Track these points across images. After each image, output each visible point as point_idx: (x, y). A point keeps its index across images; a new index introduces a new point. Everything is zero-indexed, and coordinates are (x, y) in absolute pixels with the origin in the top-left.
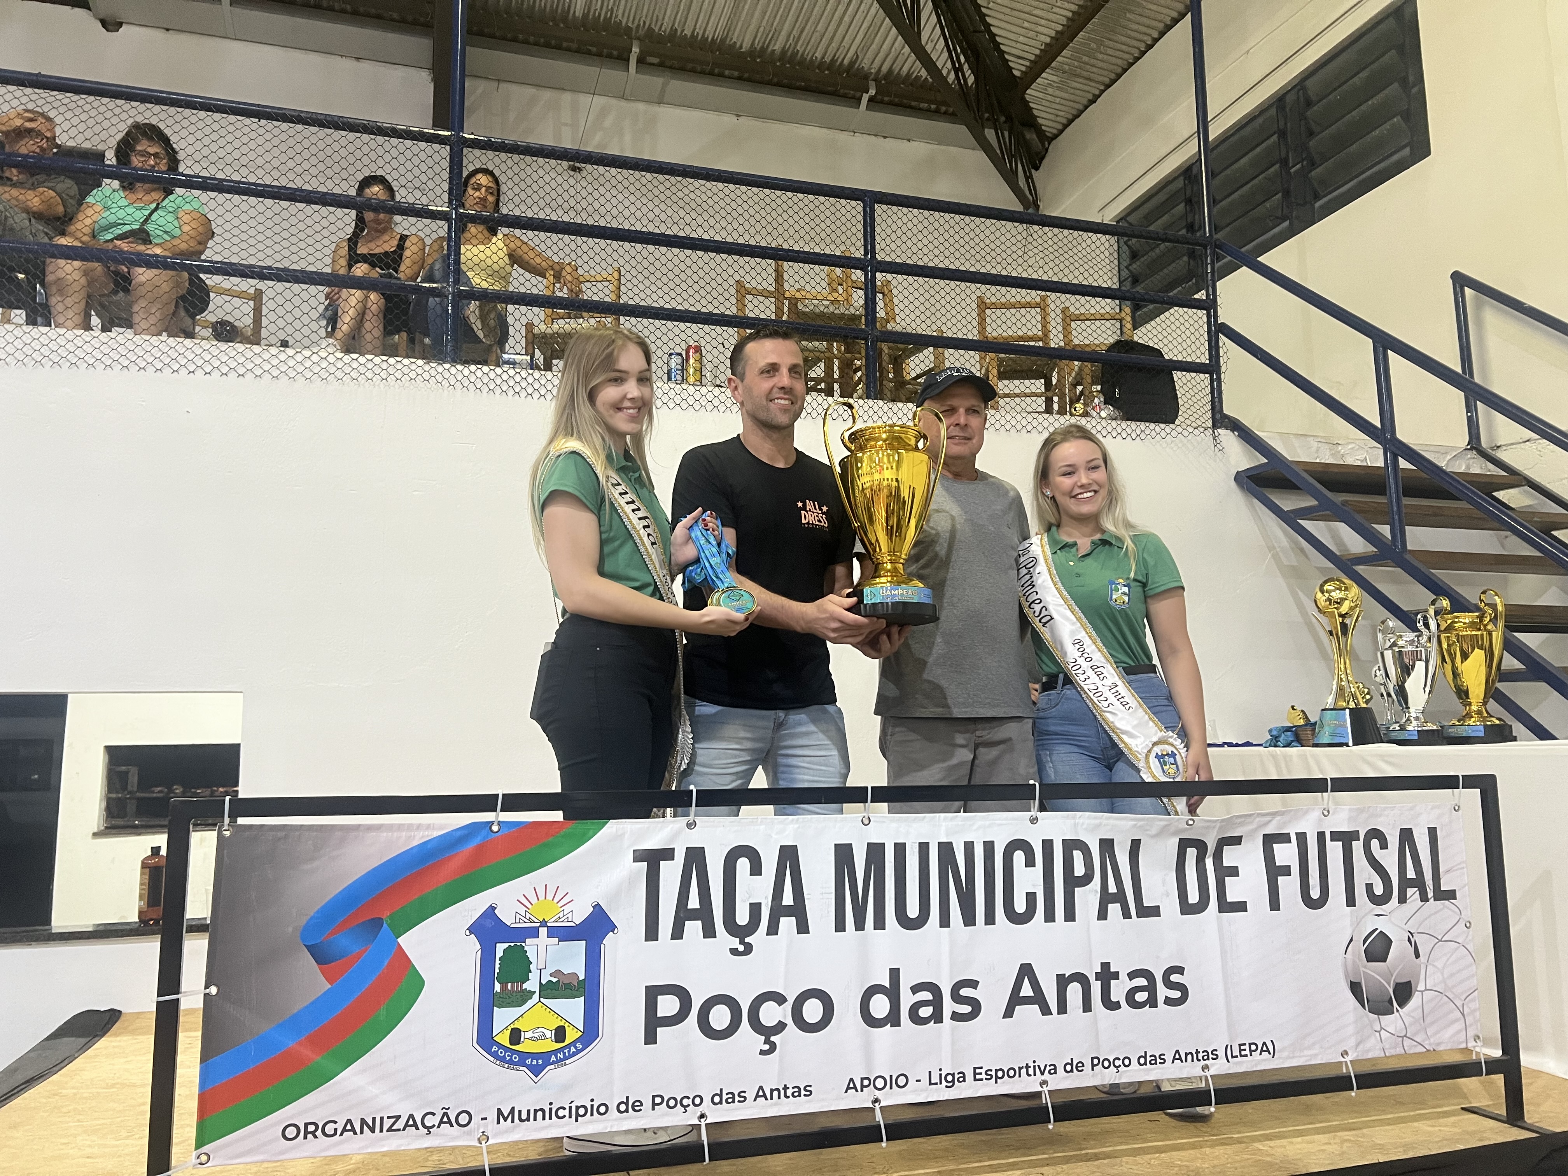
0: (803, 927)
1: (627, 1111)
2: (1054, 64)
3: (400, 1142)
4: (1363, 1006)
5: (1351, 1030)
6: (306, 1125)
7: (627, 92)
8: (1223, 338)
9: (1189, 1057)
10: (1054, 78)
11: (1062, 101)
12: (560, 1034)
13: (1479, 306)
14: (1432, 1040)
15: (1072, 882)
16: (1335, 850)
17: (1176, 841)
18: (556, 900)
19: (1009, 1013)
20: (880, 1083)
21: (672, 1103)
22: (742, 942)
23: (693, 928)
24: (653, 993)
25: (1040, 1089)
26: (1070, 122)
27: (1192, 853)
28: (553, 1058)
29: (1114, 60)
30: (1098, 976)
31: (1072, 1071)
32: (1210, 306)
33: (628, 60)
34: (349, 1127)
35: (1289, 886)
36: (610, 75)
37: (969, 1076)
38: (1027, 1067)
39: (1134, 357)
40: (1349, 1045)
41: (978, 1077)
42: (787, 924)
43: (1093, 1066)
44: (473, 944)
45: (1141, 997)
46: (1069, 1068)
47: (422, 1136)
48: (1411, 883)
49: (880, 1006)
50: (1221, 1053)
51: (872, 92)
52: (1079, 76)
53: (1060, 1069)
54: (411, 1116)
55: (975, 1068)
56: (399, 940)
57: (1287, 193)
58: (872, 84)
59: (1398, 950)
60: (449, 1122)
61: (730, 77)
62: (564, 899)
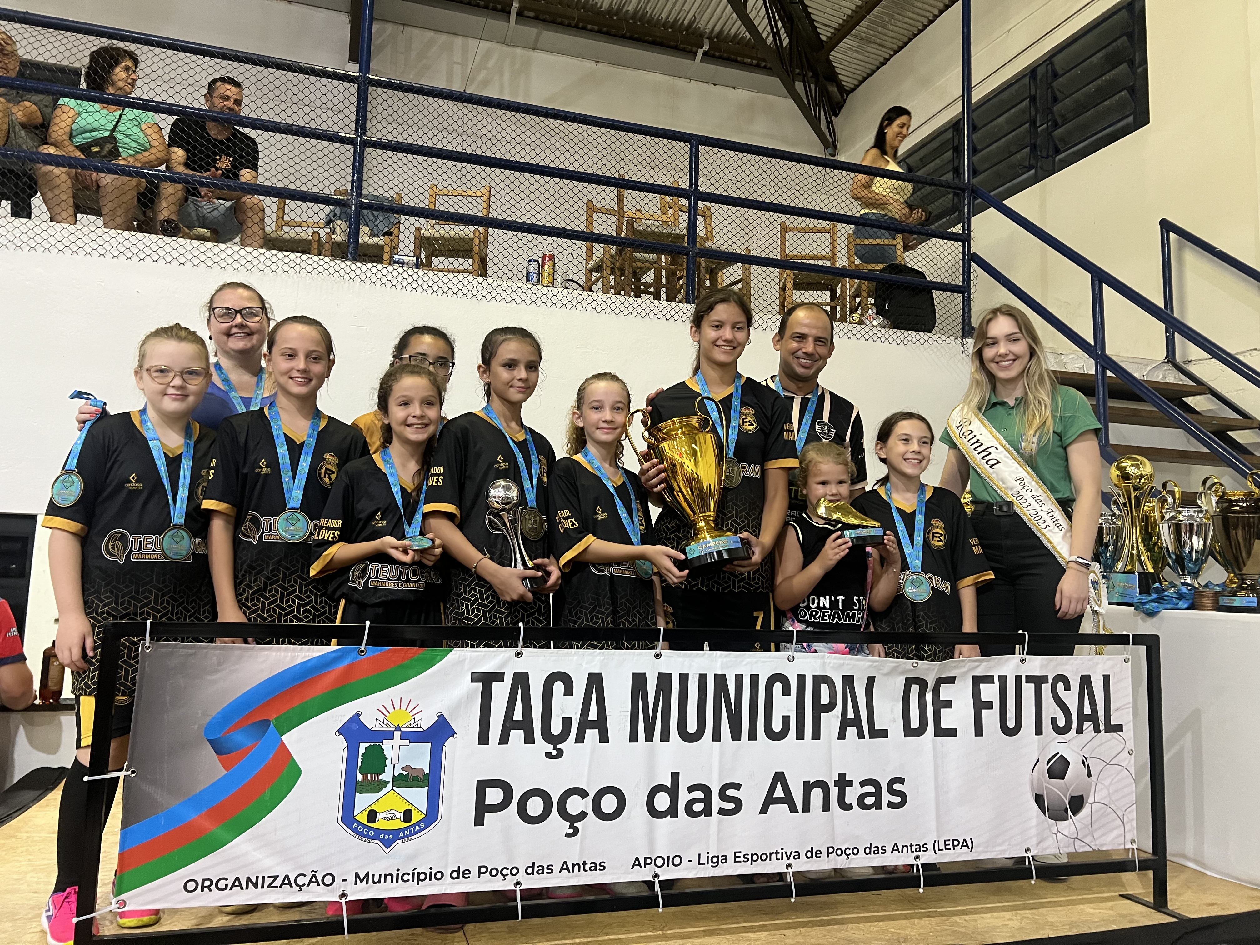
0: (604, 738)
1: (458, 877)
2: (853, 32)
3: (277, 896)
4: (1045, 814)
5: (1034, 832)
6: (203, 880)
7: (508, 40)
8: (974, 265)
9: (905, 849)
10: (853, 43)
11: (859, 62)
12: (407, 816)
13: (1180, 248)
15: (819, 709)
16: (1028, 690)
17: (902, 679)
18: (409, 710)
19: (764, 810)
20: (659, 862)
21: (494, 872)
22: (555, 748)
23: (517, 735)
24: (482, 786)
25: (786, 870)
26: (865, 79)
27: (915, 688)
28: (401, 834)
29: (902, 31)
30: (836, 784)
31: (812, 857)
32: (965, 239)
33: (509, 13)
34: (237, 883)
35: (991, 717)
36: (494, 24)
37: (731, 858)
38: (777, 853)
39: (902, 278)
40: (1031, 844)
41: (737, 859)
42: (592, 734)
43: (829, 853)
44: (342, 743)
45: (869, 801)
46: (809, 854)
47: (294, 892)
48: (1088, 718)
49: (662, 802)
50: (930, 846)
51: (706, 48)
52: (873, 42)
53: (803, 856)
54: (287, 877)
55: (735, 853)
56: (283, 738)
57: (1034, 147)
58: (706, 41)
59: (1074, 770)
60: (317, 882)
61: (591, 31)
62: (415, 710)
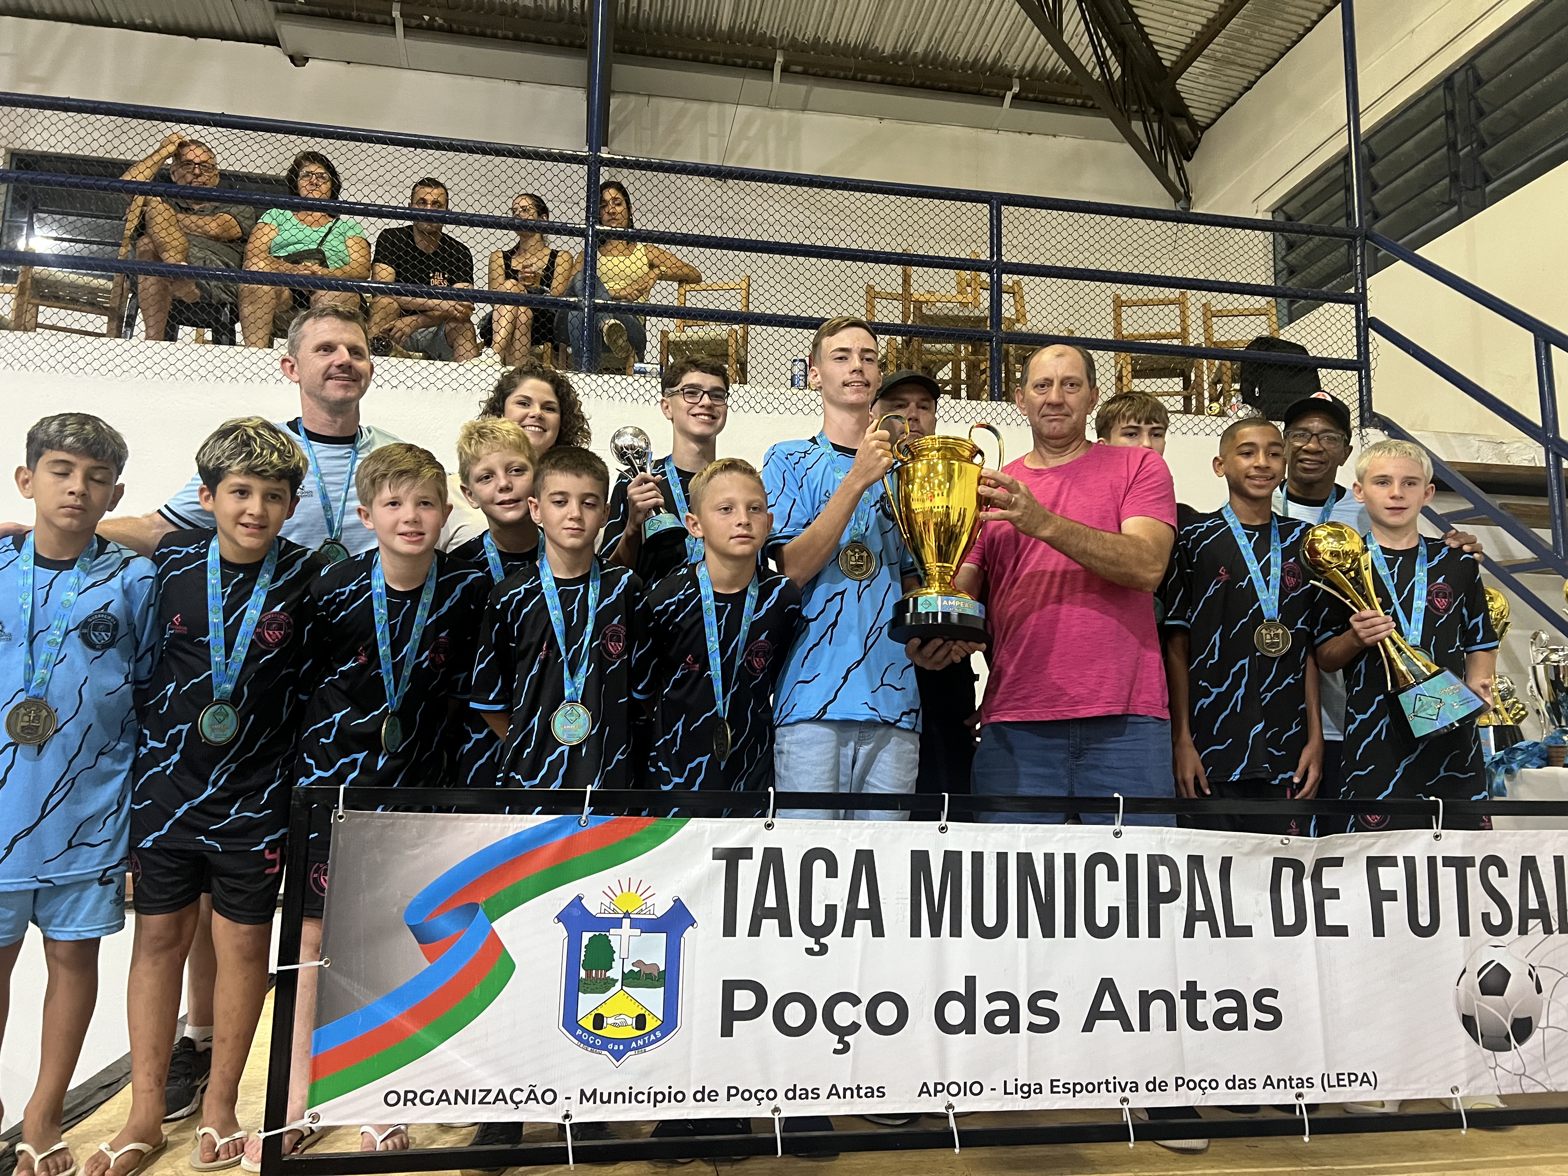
0: (878, 931)
1: (703, 1100)
2: (1206, 52)
4: (1477, 1041)
5: (1463, 1065)
6: (406, 1092)
7: (772, 101)
8: (1372, 333)
9: (1282, 1083)
10: (1206, 66)
11: (1216, 90)
12: (640, 1022)
14: (1554, 1081)
15: (1157, 898)
16: (1447, 877)
17: (1269, 861)
18: (640, 892)
19: (1088, 1027)
20: (954, 1089)
21: (747, 1095)
22: (817, 942)
23: (770, 926)
24: (730, 987)
25: (1120, 1106)
26: (1224, 110)
27: (1287, 873)
28: (634, 1045)
29: (1270, 45)
30: (1183, 995)
31: (1154, 1090)
32: (1360, 301)
33: (772, 70)
34: (444, 1097)
35: (1395, 912)
36: (753, 84)
37: (1046, 1088)
39: (1274, 354)
40: (1460, 1080)
41: (1055, 1089)
42: (863, 926)
43: (1177, 1086)
44: (561, 932)
45: (1231, 1018)
46: (1151, 1086)
47: (510, 1110)
48: (1534, 914)
49: (955, 1013)
50: (1317, 1081)
51: (1016, 89)
52: (1234, 63)
53: (1142, 1087)
54: (501, 1091)
55: (1052, 1081)
56: (493, 925)
57: (1455, 177)
58: (1016, 82)
59: (1517, 983)
60: (536, 1099)
61: (872, 82)
62: (647, 893)
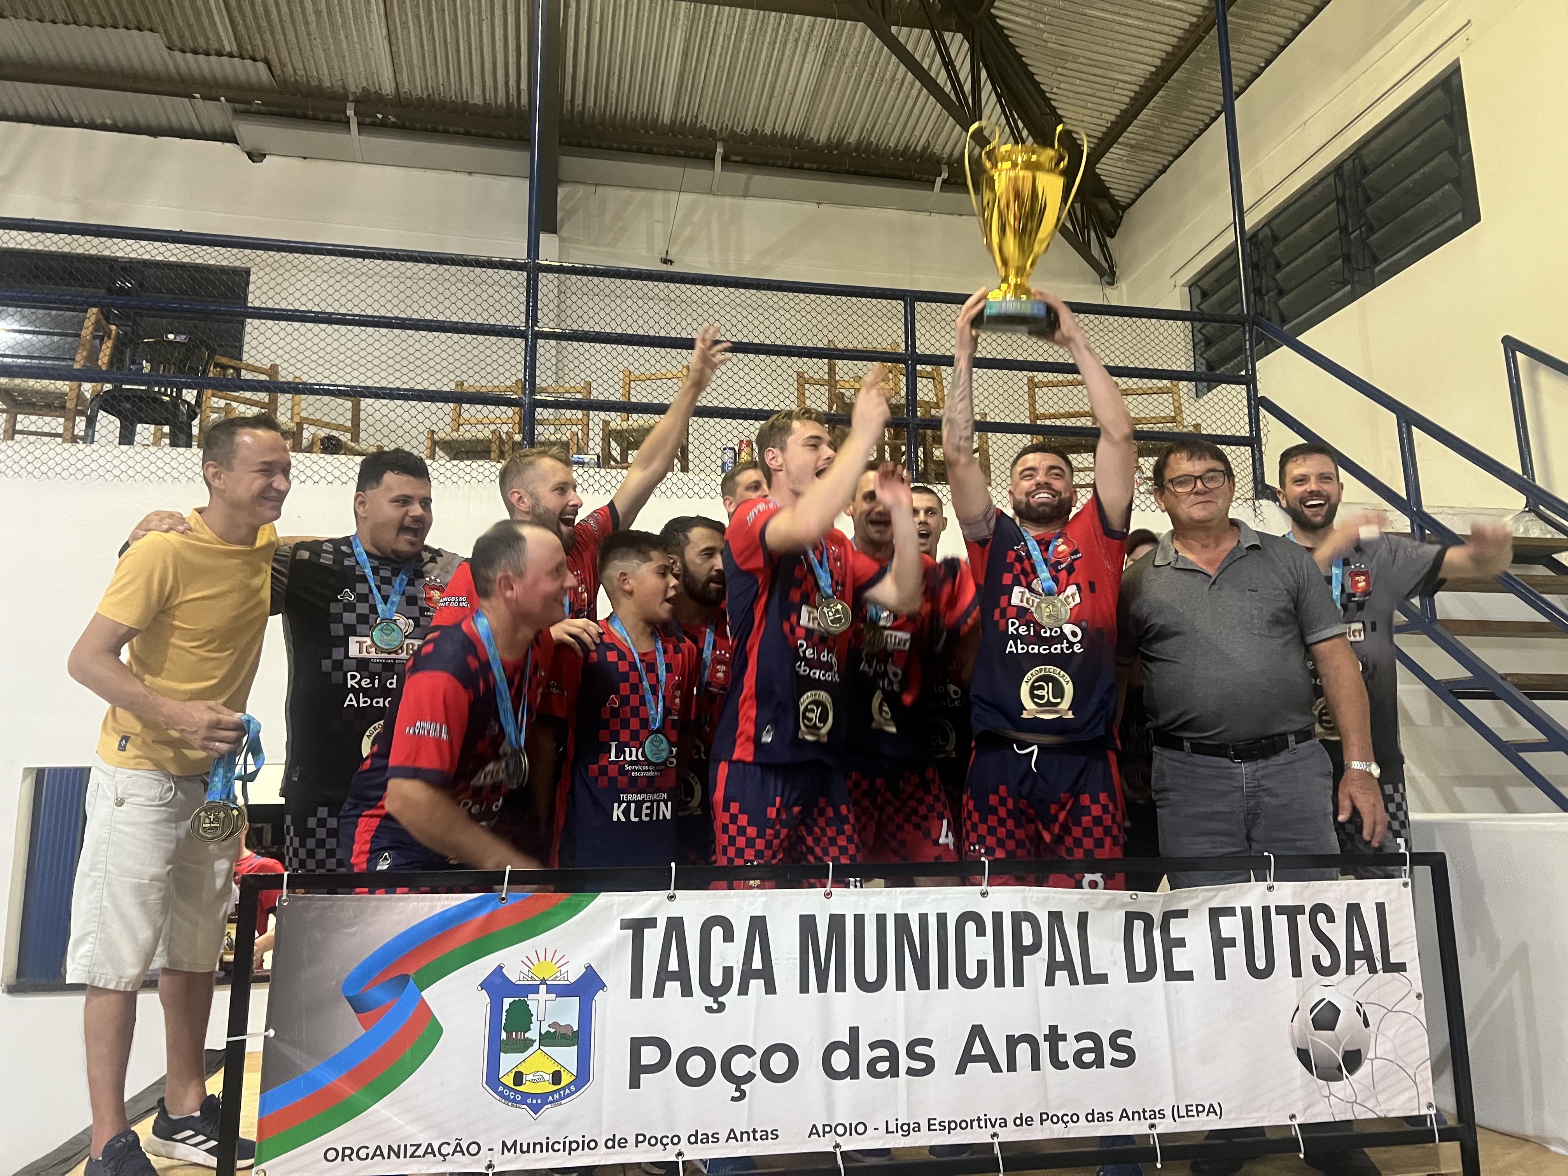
0: (770, 989)
1: (613, 1147)
3: (420, 1167)
4: (1311, 1072)
5: (1299, 1094)
6: (344, 1149)
7: (714, 189)
8: (1263, 411)
9: (1136, 1115)
11: (1133, 173)
12: (556, 1077)
13: (1532, 370)
14: (1383, 1107)
15: (1020, 951)
16: (1280, 924)
17: (1121, 915)
18: (555, 961)
19: (961, 1070)
20: (841, 1130)
21: (653, 1141)
22: (716, 1001)
23: (673, 987)
24: (637, 1044)
25: (991, 1140)
26: (1142, 191)
27: (1139, 925)
28: (550, 1098)
29: (1180, 133)
30: (1046, 1038)
31: (1021, 1125)
32: (1250, 381)
33: (714, 159)
34: (378, 1152)
35: (1234, 957)
36: (695, 173)
37: (924, 1126)
38: (979, 1120)
40: (1296, 1109)
41: (932, 1127)
42: (756, 985)
43: (1042, 1121)
44: (484, 998)
45: (1088, 1058)
46: (1018, 1122)
47: (438, 1163)
48: (1359, 956)
49: (840, 1060)
50: (1168, 1113)
51: (945, 175)
53: (1010, 1123)
54: (430, 1145)
56: (423, 993)
57: (1347, 258)
58: (945, 168)
59: (1347, 1019)
60: (462, 1151)
61: (809, 169)
62: (560, 961)
